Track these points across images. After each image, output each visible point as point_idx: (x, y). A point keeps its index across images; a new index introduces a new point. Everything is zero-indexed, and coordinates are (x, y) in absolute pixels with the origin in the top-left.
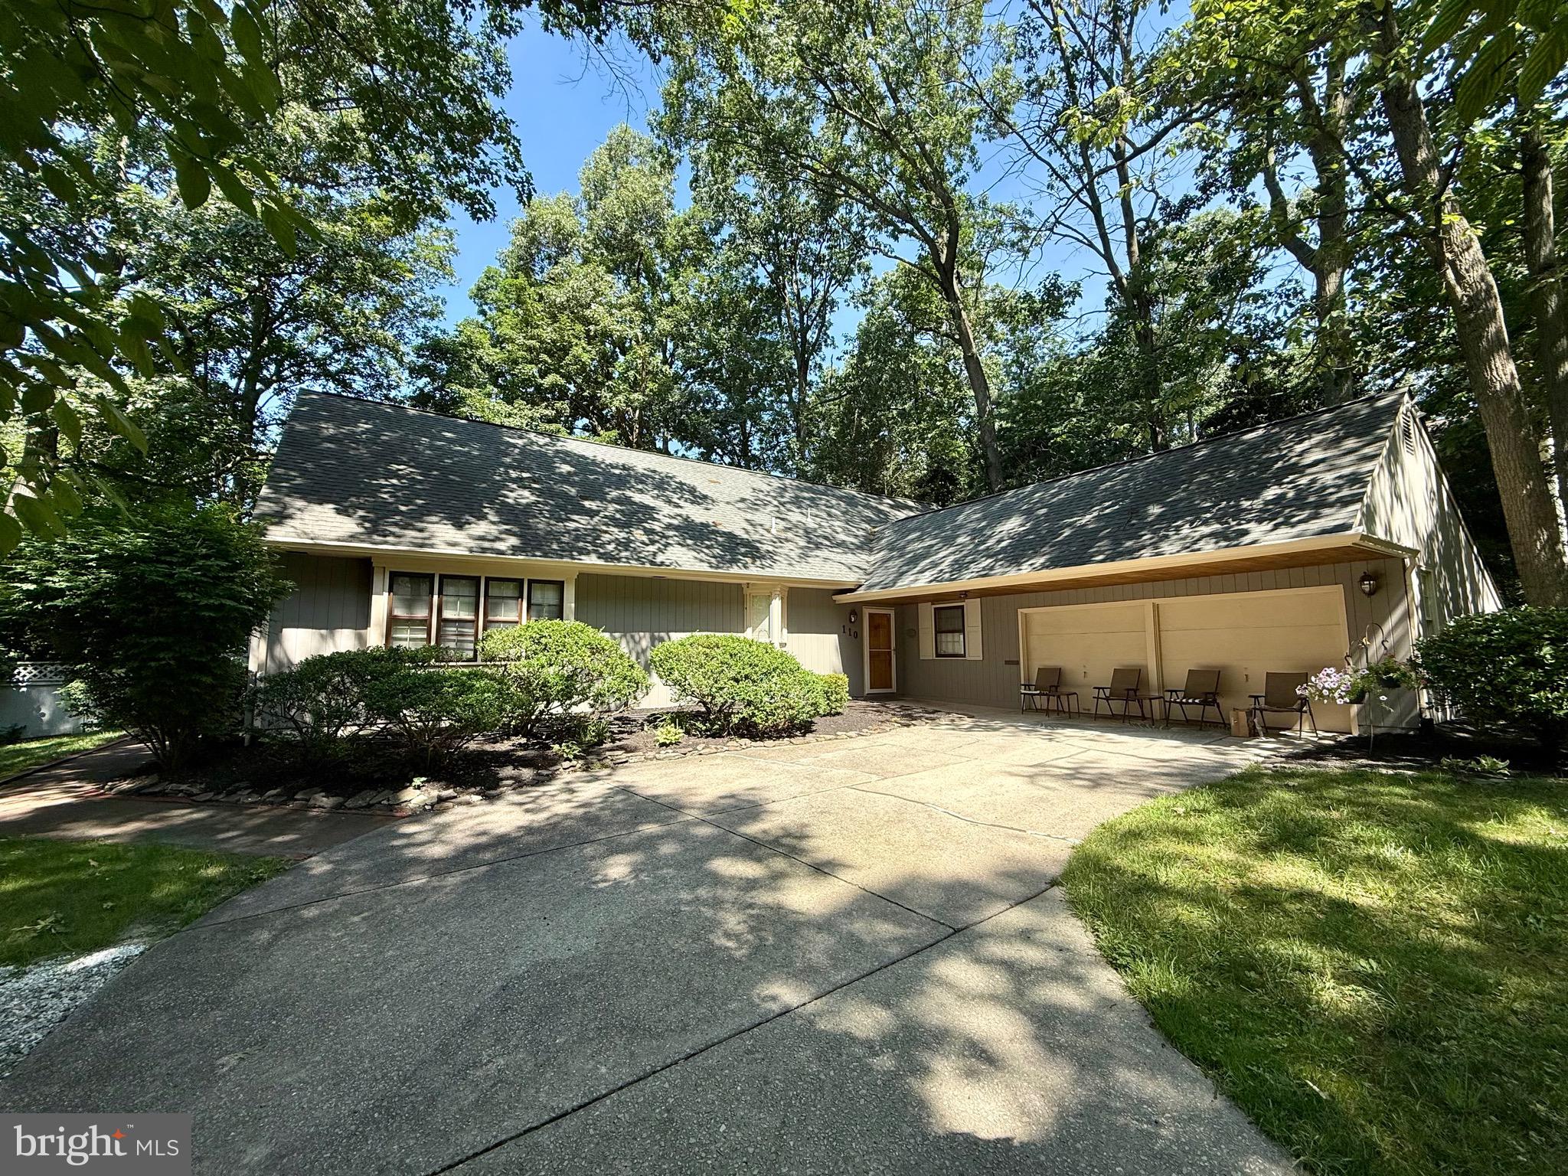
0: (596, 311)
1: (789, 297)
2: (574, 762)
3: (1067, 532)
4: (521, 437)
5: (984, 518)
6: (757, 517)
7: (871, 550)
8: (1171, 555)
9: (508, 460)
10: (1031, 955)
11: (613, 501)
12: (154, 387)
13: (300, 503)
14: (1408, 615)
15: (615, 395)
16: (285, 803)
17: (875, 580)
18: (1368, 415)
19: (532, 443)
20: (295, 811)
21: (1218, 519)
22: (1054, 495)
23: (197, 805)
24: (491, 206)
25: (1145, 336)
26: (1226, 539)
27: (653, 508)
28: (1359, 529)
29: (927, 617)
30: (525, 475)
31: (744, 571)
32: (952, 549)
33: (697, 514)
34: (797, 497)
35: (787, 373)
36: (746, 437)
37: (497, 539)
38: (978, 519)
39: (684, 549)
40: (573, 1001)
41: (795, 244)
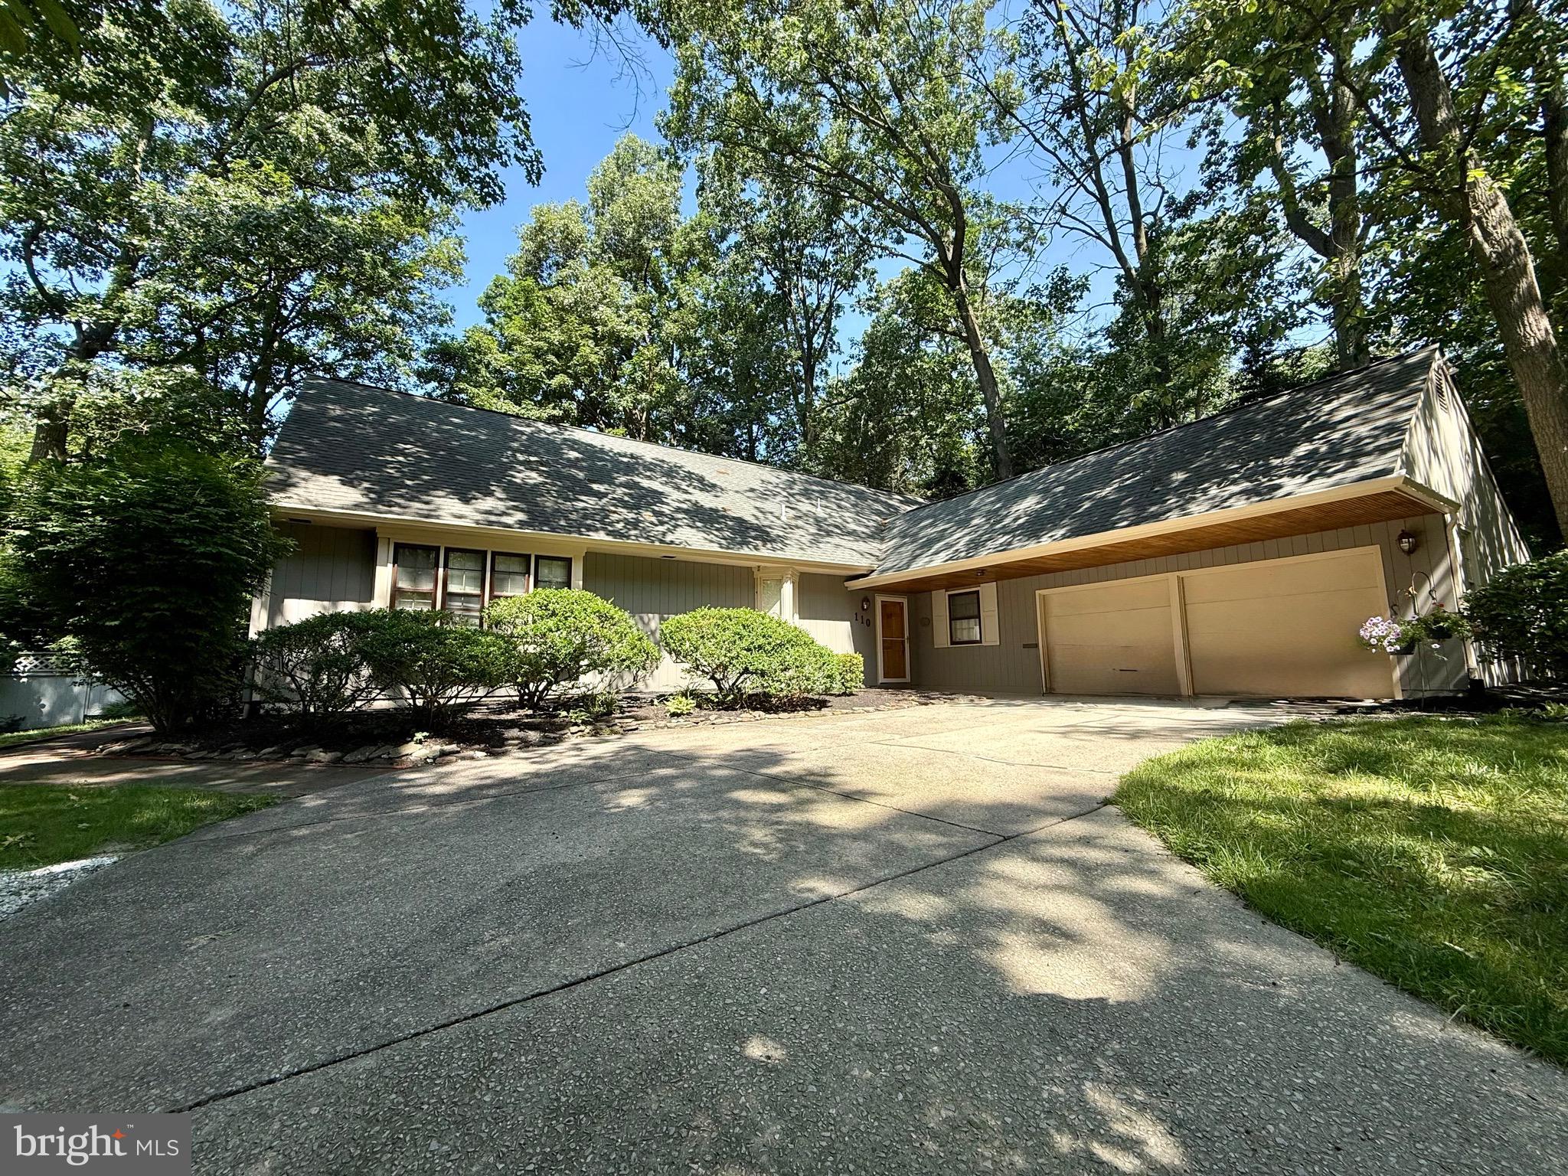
0: (604, 312)
1: (794, 304)
2: (582, 727)
3: (1087, 505)
4: (528, 426)
5: (998, 501)
6: (767, 506)
7: (882, 540)
8: (1200, 515)
9: (515, 445)
10: (1093, 855)
11: (621, 485)
12: (163, 378)
13: (304, 474)
14: (1451, 571)
15: (622, 396)
16: (281, 759)
17: (888, 565)
18: (1399, 372)
19: (540, 431)
20: (289, 766)
21: (1247, 478)
22: (1070, 474)
23: (190, 762)
24: (501, 189)
25: (1156, 327)
26: (1258, 494)
27: (662, 493)
28: (1400, 472)
29: (940, 601)
30: (532, 459)
31: (755, 553)
32: (966, 531)
33: (706, 500)
34: (806, 490)
35: (792, 379)
36: (752, 441)
37: (504, 514)
38: (992, 502)
39: (694, 531)
40: (586, 893)
41: (800, 250)
